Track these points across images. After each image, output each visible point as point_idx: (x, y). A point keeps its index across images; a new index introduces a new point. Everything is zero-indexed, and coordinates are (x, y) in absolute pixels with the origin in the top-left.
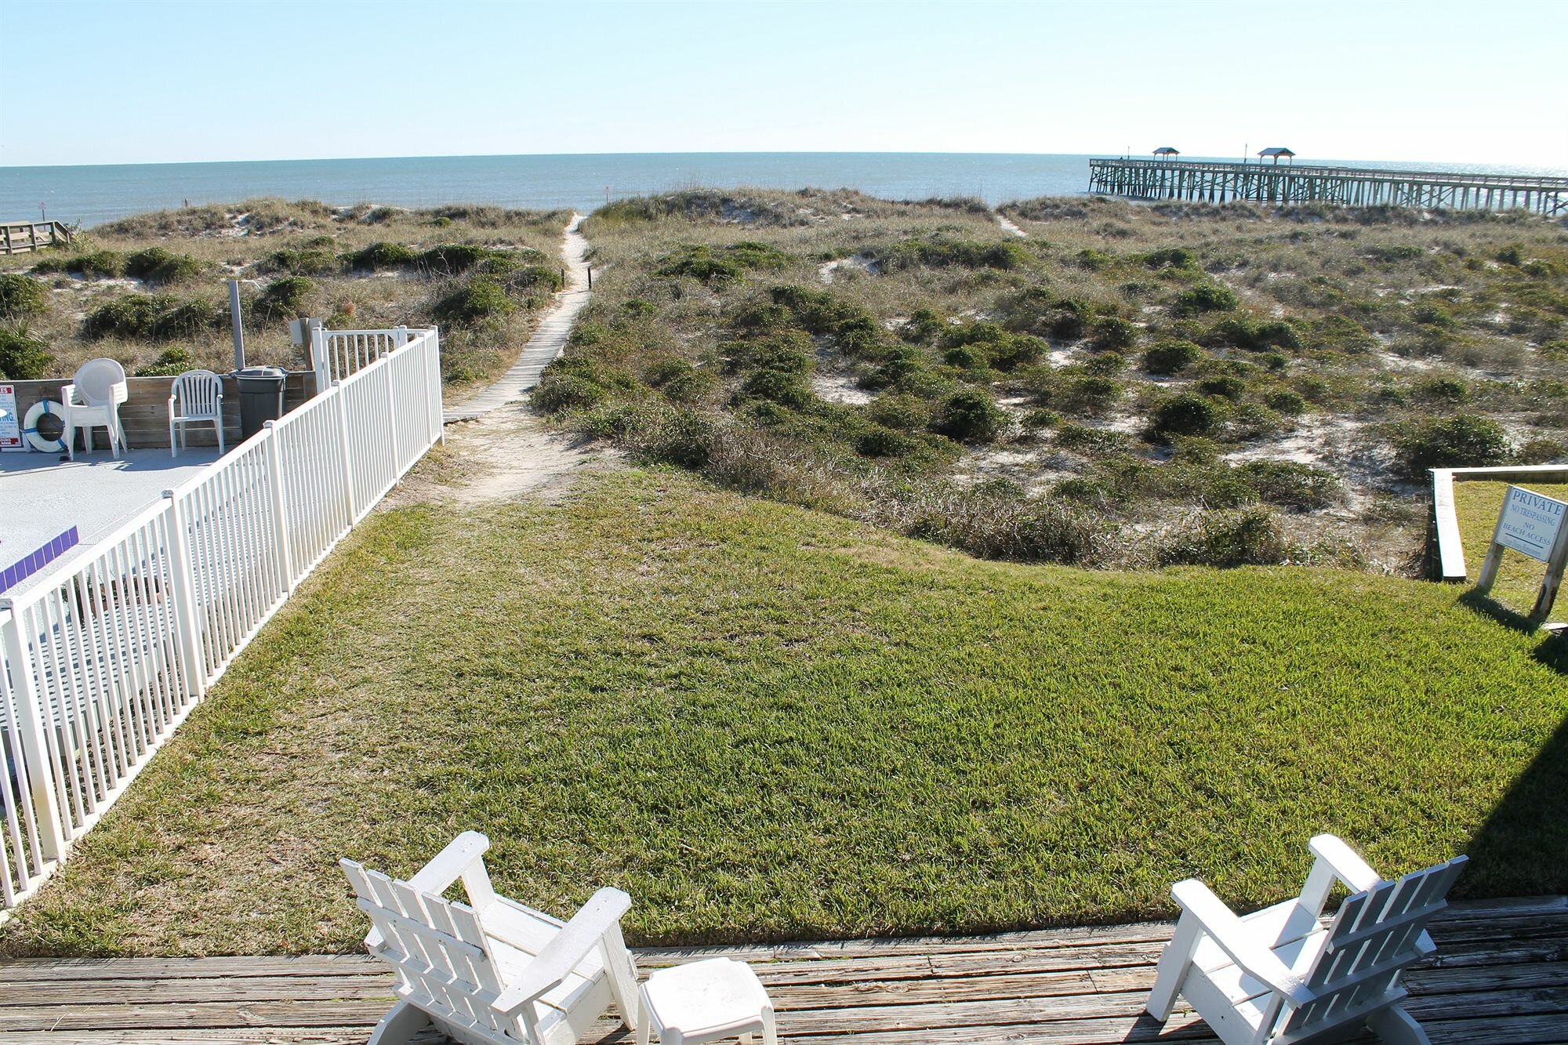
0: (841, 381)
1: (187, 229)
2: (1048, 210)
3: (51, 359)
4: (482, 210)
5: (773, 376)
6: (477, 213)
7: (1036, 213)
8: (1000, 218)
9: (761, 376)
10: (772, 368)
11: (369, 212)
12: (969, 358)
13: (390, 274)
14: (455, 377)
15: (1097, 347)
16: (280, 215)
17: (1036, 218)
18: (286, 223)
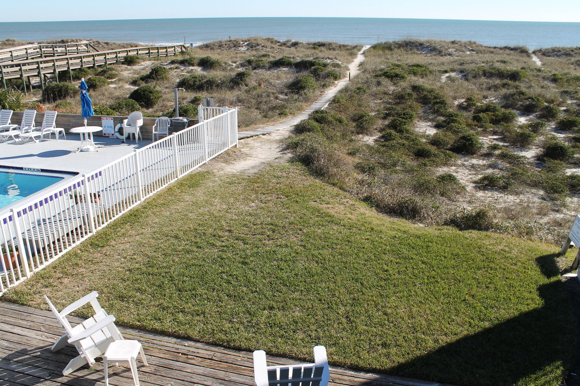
0: (429, 124)
1: (228, 47)
2: (556, 52)
3: (161, 97)
4: (331, 44)
5: (399, 121)
6: (329, 45)
7: (550, 54)
8: (533, 55)
9: (395, 120)
10: (400, 117)
11: (291, 42)
12: (481, 118)
13: (285, 69)
14: (282, 114)
15: (541, 117)
16: (259, 43)
17: (549, 56)
18: (261, 46)
